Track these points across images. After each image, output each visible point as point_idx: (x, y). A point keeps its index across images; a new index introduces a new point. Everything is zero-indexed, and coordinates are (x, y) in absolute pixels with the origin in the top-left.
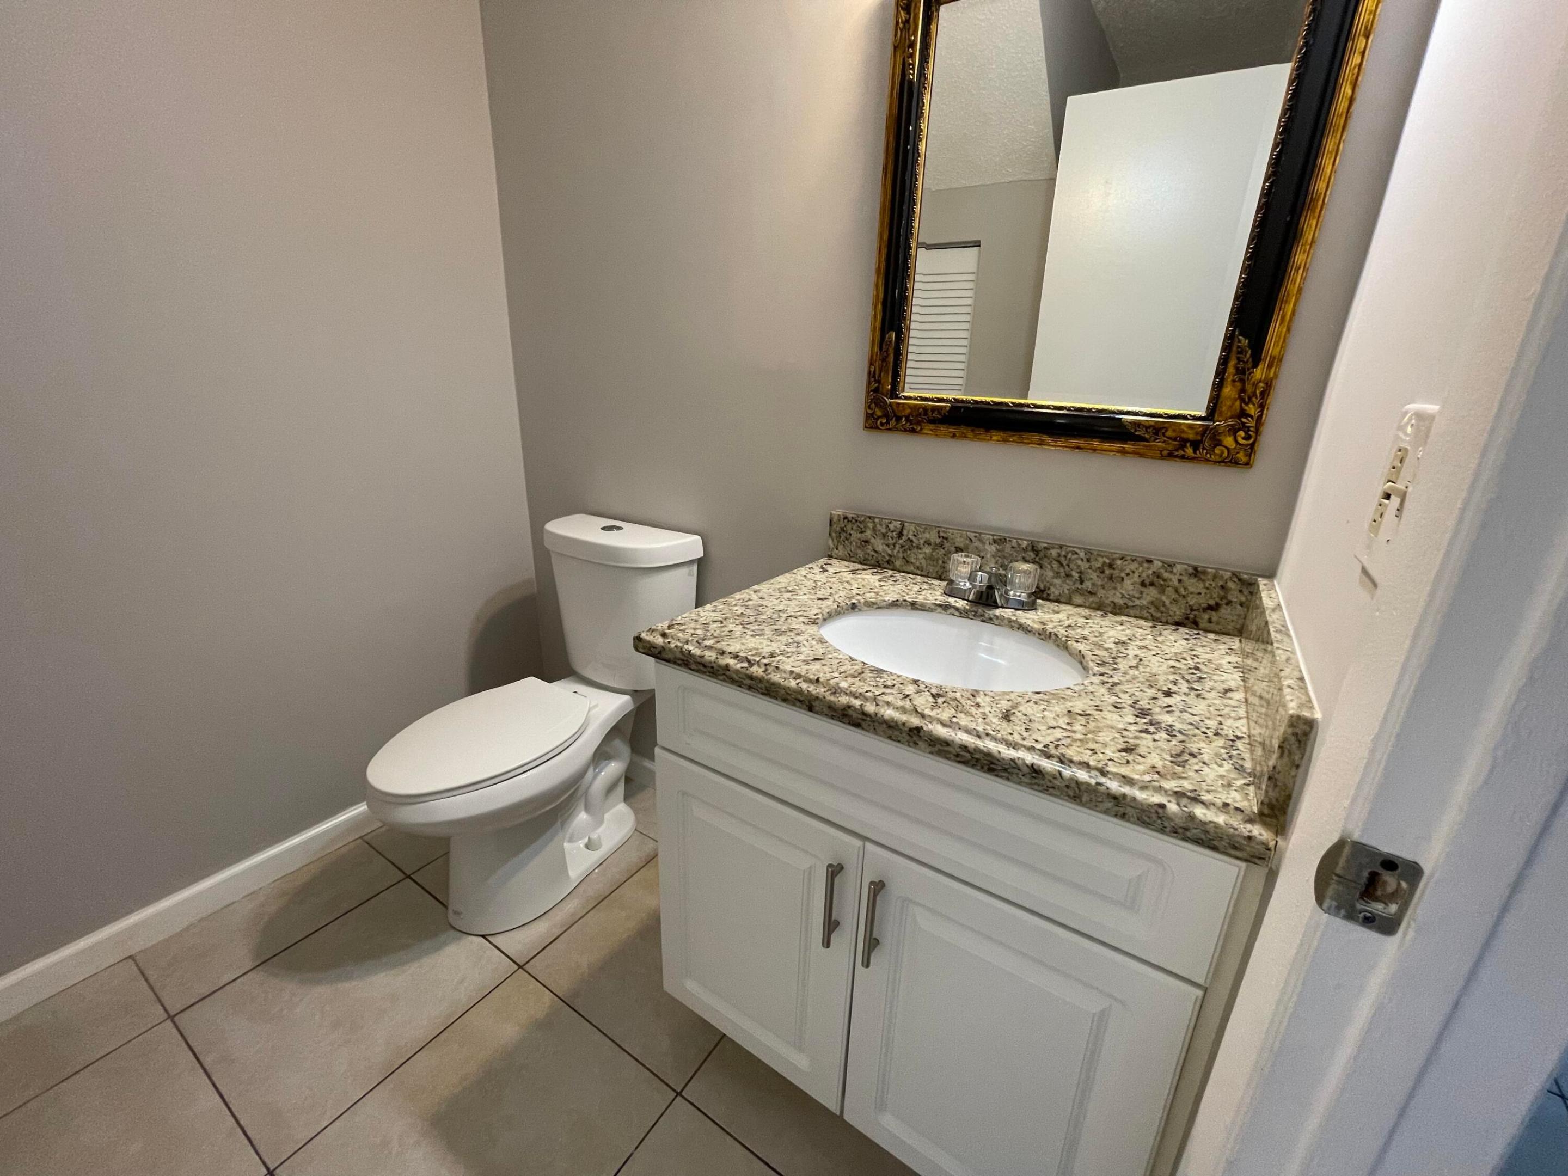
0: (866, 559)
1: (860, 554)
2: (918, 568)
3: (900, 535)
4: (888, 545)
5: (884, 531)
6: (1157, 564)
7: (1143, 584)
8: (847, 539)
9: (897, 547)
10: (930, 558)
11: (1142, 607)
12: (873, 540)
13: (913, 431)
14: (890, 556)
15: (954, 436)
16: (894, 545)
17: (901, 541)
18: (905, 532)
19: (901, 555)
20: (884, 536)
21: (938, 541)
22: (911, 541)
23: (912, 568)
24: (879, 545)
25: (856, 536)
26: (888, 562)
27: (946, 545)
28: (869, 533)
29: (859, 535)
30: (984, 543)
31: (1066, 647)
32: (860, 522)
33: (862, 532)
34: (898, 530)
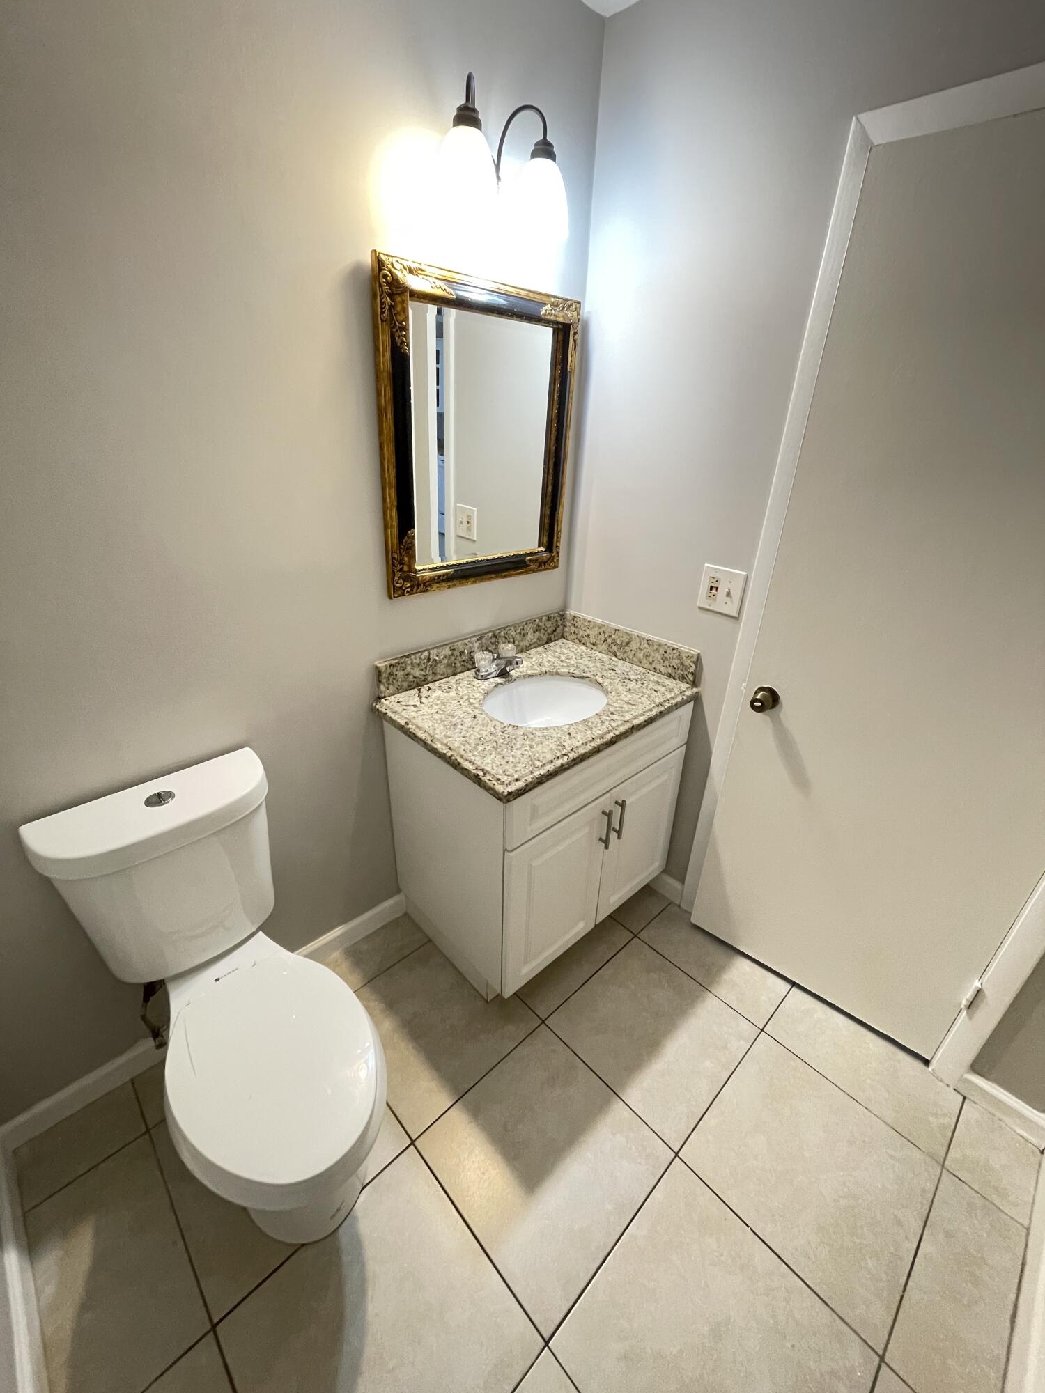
0: (409, 686)
1: (405, 684)
2: (442, 675)
3: (429, 660)
4: (422, 670)
5: (418, 661)
6: (537, 620)
7: (534, 632)
8: (394, 679)
9: (428, 668)
10: (449, 665)
11: (535, 643)
12: (412, 671)
13: (427, 591)
14: (424, 675)
15: (449, 587)
16: (426, 667)
17: (430, 663)
18: (431, 656)
19: (431, 672)
20: (419, 665)
21: (450, 653)
22: (436, 660)
23: (439, 677)
24: (417, 672)
25: (400, 674)
26: (424, 681)
27: (455, 653)
28: (409, 668)
29: (402, 673)
30: (472, 643)
31: (557, 674)
32: (402, 663)
33: (404, 670)
34: (427, 658)
